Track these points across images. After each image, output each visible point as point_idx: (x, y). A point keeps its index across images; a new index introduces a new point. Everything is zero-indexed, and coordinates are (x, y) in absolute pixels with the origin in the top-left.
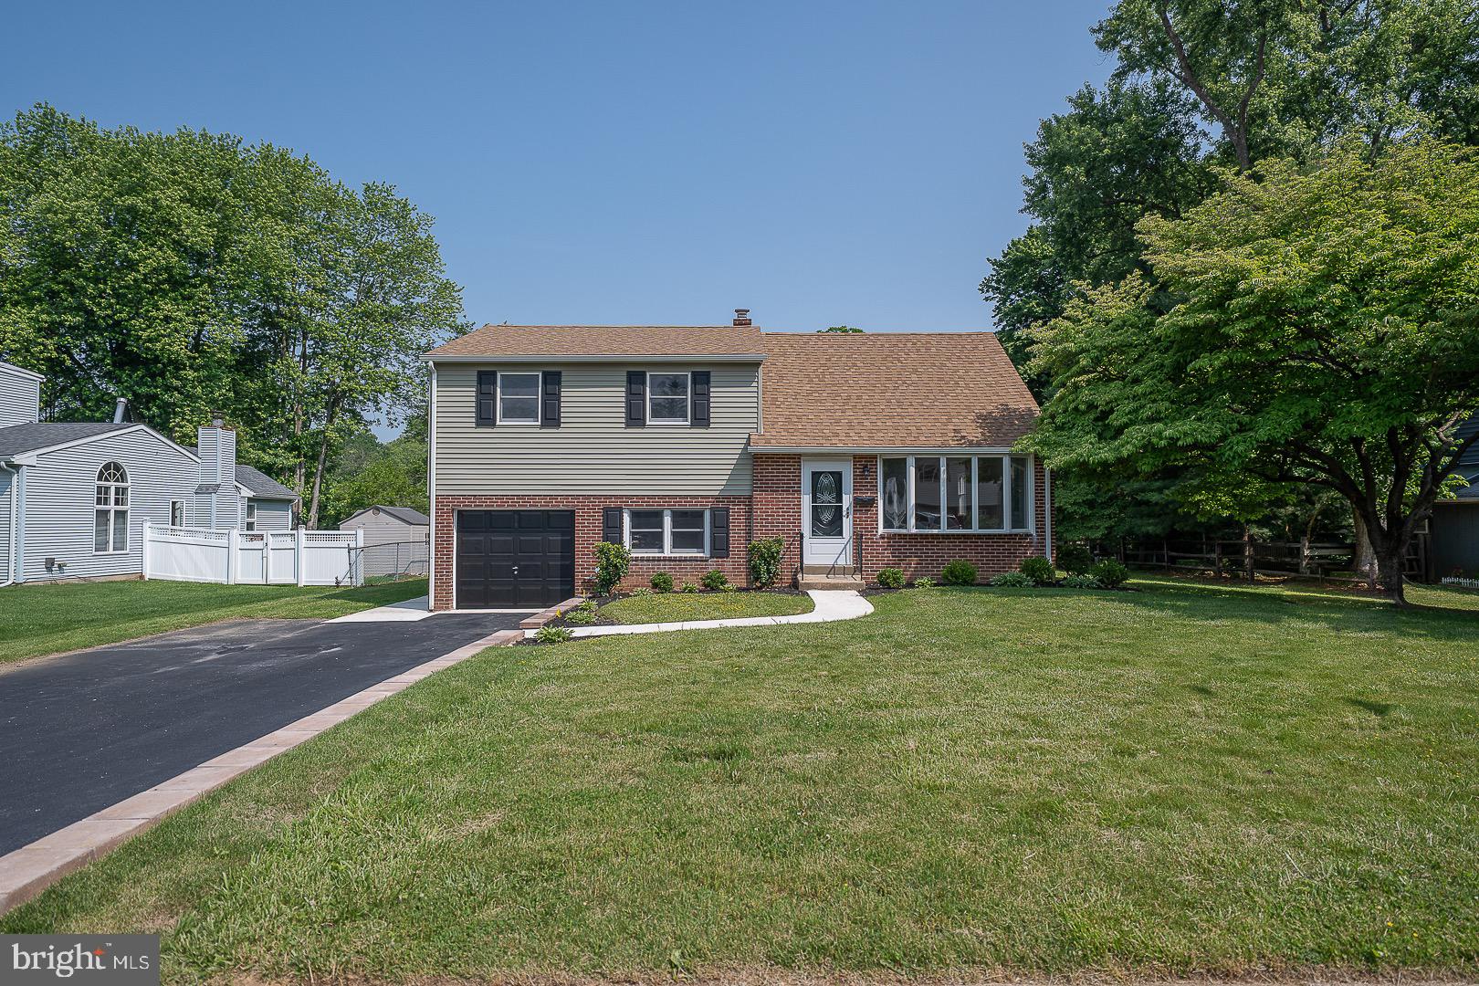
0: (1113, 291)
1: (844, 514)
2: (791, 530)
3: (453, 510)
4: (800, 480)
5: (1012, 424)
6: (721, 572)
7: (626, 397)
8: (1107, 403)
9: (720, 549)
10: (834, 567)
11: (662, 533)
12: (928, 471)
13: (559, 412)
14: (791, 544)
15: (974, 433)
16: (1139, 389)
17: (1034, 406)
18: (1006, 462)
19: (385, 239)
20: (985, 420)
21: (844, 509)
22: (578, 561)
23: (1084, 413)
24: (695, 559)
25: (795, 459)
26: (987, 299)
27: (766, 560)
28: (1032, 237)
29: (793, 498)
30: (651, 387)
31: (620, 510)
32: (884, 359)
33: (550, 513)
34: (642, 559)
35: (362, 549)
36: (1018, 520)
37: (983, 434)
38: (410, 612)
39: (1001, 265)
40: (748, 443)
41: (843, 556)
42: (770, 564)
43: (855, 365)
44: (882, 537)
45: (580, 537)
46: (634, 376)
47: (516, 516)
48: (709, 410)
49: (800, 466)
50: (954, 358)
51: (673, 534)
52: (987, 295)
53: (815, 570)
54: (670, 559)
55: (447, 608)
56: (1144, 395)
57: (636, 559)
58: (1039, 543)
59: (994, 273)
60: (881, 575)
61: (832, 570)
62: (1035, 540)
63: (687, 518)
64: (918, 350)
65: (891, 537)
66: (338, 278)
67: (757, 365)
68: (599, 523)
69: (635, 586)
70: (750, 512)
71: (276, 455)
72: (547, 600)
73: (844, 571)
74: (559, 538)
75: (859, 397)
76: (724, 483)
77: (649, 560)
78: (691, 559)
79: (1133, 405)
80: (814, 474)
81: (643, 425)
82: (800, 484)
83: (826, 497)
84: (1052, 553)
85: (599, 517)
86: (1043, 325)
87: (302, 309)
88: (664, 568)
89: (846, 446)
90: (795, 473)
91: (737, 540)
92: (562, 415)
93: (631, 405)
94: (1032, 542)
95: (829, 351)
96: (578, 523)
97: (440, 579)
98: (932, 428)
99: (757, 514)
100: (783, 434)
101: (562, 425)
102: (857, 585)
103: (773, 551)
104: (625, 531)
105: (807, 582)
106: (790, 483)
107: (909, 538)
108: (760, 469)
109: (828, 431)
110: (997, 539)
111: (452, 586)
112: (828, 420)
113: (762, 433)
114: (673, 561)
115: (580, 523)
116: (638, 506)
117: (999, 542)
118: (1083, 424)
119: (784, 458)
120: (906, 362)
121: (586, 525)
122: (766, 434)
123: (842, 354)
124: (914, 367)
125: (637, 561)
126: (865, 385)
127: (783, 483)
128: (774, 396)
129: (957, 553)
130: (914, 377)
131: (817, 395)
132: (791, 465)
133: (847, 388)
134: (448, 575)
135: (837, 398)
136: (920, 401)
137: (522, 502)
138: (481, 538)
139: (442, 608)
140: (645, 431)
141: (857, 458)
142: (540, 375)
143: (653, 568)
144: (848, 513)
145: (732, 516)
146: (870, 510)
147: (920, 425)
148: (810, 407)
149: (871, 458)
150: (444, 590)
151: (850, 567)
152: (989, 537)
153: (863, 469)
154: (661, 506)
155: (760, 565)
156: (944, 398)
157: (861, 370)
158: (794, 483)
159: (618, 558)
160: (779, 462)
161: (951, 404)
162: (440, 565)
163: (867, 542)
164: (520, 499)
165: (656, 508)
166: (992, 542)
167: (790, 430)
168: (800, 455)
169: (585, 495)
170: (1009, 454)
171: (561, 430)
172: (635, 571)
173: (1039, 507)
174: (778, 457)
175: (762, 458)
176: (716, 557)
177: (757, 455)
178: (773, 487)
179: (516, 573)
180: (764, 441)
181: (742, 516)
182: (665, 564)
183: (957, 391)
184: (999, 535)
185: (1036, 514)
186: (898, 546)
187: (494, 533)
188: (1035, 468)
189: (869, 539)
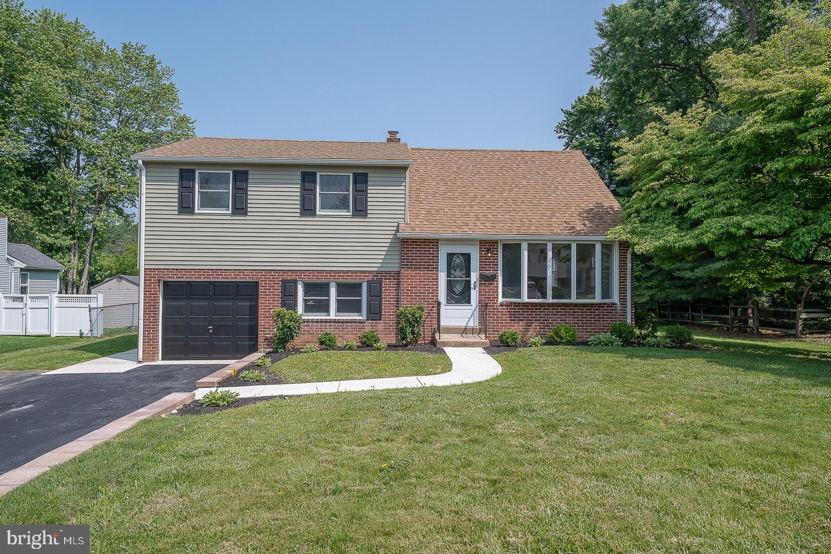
0: (682, 116)
1: (472, 286)
2: (431, 299)
3: (159, 280)
4: (438, 259)
5: (601, 218)
6: (374, 332)
7: (301, 192)
8: (686, 201)
9: (375, 313)
10: (466, 328)
11: (328, 300)
12: (538, 251)
13: (247, 203)
14: (431, 310)
16: (713, 189)
18: (598, 248)
19: (138, 84)
21: (472, 283)
22: (261, 322)
23: (663, 209)
24: (355, 321)
25: (434, 243)
26: (559, 137)
27: (411, 323)
28: (592, 94)
29: (432, 274)
30: (321, 185)
31: (295, 282)
32: (501, 168)
33: (240, 284)
34: (313, 321)
35: (102, 309)
36: (606, 293)
38: (122, 363)
39: (570, 114)
40: (397, 231)
41: (472, 319)
42: (414, 326)
43: (478, 172)
44: (502, 305)
45: (263, 303)
46: (308, 176)
47: (212, 286)
48: (366, 204)
49: (438, 248)
50: (553, 169)
51: (338, 301)
52: (560, 134)
53: (450, 330)
54: (335, 321)
55: (153, 360)
56: (718, 193)
57: (308, 321)
58: (622, 310)
59: (565, 119)
60: (502, 336)
61: (464, 331)
62: (619, 308)
63: (349, 289)
64: (526, 162)
65: (508, 305)
66: (103, 110)
67: (405, 168)
68: (278, 292)
69: (307, 342)
70: (398, 284)
71: (56, 238)
72: (237, 353)
73: (473, 331)
74: (248, 304)
75: (483, 196)
76: (381, 261)
77: (318, 322)
78: (351, 321)
79: (708, 202)
80: (449, 255)
81: (314, 215)
82: (438, 262)
83: (458, 273)
84: (632, 318)
85: (278, 287)
86: (629, 141)
87: (76, 133)
88: (330, 329)
89: (475, 233)
90: (434, 254)
91: (388, 307)
92: (249, 205)
93: (304, 199)
94: (616, 310)
95: (459, 162)
96: (261, 292)
97: (147, 336)
98: (540, 220)
99: (404, 286)
100: (425, 223)
101: (249, 214)
102: (483, 343)
103: (416, 316)
104: (298, 299)
105: (443, 340)
106: (430, 262)
107: (522, 306)
108: (407, 251)
109: (460, 222)
110: (590, 307)
111: (158, 342)
112: (460, 214)
113: (408, 223)
114: (337, 322)
115: (263, 292)
116: (310, 278)
117: (592, 309)
118: (664, 217)
119: (425, 242)
120: (517, 171)
121: (268, 293)
122: (411, 223)
123: (469, 164)
124: (523, 175)
125: (308, 322)
126: (487, 187)
127: (424, 262)
128: (418, 195)
129: (559, 318)
130: (524, 182)
131: (451, 194)
132: (431, 248)
133: (473, 189)
134: (154, 334)
135: (466, 197)
136: (530, 200)
137: (216, 275)
138: (182, 303)
139: (148, 360)
140: (316, 219)
141: (483, 243)
142: (231, 173)
143: (321, 328)
144: (475, 286)
145: (384, 287)
146: (492, 284)
147: (530, 217)
148: (445, 203)
149: (493, 243)
150: (152, 345)
151: (477, 329)
152: (584, 305)
153: (487, 251)
154: (328, 279)
155: (406, 327)
156: (548, 197)
157: (484, 176)
158: (433, 262)
159: (291, 320)
160: (421, 245)
161: (554, 202)
162: (148, 325)
163: (489, 309)
164: (214, 272)
165: (323, 281)
166: (586, 309)
167: (430, 221)
168: (438, 240)
169: (267, 270)
170: (601, 241)
171: (247, 218)
172: (306, 331)
173: (622, 282)
174: (421, 241)
175: (408, 242)
176: (371, 320)
177: (404, 239)
178: (416, 265)
179: (211, 331)
180: (410, 229)
181: (392, 287)
182: (330, 326)
183: (557, 193)
184: (591, 304)
185: (620, 288)
186: (514, 312)
187: (193, 299)
188: (620, 252)
189: (491, 306)
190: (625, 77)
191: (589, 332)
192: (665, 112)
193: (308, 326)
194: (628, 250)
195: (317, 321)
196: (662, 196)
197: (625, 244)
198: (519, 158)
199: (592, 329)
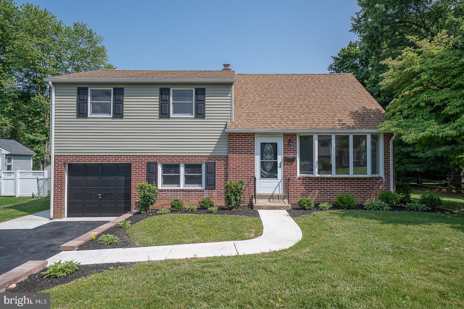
1: (278, 166)
2: (249, 175)
3: (65, 163)
4: (254, 147)
5: (370, 117)
6: (210, 198)
7: (159, 102)
8: (441, 101)
9: (211, 185)
10: (272, 195)
11: (179, 176)
12: (325, 142)
13: (123, 110)
14: (249, 182)
15: (350, 122)
17: (380, 108)
18: (369, 138)
20: (355, 115)
21: (278, 163)
22: (133, 191)
24: (197, 191)
25: (252, 135)
27: (234, 193)
29: (250, 157)
30: (174, 96)
31: (156, 164)
32: (298, 85)
33: (119, 165)
34: (168, 190)
36: (375, 170)
37: (355, 122)
39: (337, 59)
40: (226, 127)
41: (278, 189)
42: (236, 196)
43: (282, 88)
44: (299, 179)
45: (134, 178)
46: (164, 90)
47: (100, 167)
48: (204, 109)
49: (254, 139)
50: (333, 85)
51: (186, 176)
52: (331, 71)
53: (263, 197)
54: (183, 190)
55: (61, 217)
58: (386, 182)
59: (334, 62)
60: (300, 202)
61: (271, 197)
62: (384, 181)
63: (193, 168)
64: (314, 81)
65: (304, 179)
67: (230, 84)
68: (144, 171)
69: (164, 205)
70: (227, 164)
71: (36, 136)
72: (117, 213)
73: (278, 197)
74: (124, 178)
75: (285, 104)
76: (213, 149)
78: (195, 191)
80: (262, 144)
81: (169, 117)
82: (254, 149)
83: (269, 157)
84: (394, 188)
85: (144, 167)
88: (180, 197)
89: (280, 128)
90: (252, 143)
91: (220, 180)
92: (124, 112)
93: (162, 106)
94: (382, 182)
95: (269, 82)
96: (133, 171)
97: (56, 201)
98: (326, 119)
99: (231, 165)
100: (245, 122)
101: (124, 117)
102: (287, 207)
103: (238, 188)
104: (158, 175)
105: (258, 205)
106: (249, 149)
107: (314, 180)
108: (233, 141)
109: (269, 121)
110: (363, 180)
111: (64, 205)
112: (269, 115)
113: (234, 122)
114: (185, 191)
115: (134, 171)
116: (166, 161)
117: (364, 182)
118: (423, 115)
119: (245, 135)
120: (309, 87)
121: (137, 171)
122: (235, 122)
123: (276, 83)
124: (313, 89)
125: (165, 191)
126: (288, 98)
127: (245, 149)
128: (241, 103)
129: (341, 188)
130: (314, 94)
131: (263, 102)
132: (249, 139)
133: (279, 99)
134: (61, 199)
135: (274, 104)
136: (318, 105)
137: (102, 159)
138: (81, 178)
139: (57, 218)
140: (170, 120)
141: (286, 135)
142: (112, 89)
143: (174, 195)
144: (280, 165)
145: (217, 167)
146: (292, 164)
147: (319, 117)
148: (259, 109)
149: (293, 135)
150: (59, 207)
151: (282, 196)
152: (358, 179)
153: (289, 141)
154: (178, 161)
155: (231, 196)
156: (331, 104)
157: (286, 91)
158: (251, 149)
159: (150, 191)
160: (243, 137)
161: (335, 107)
162: (57, 194)
163: (291, 182)
164: (101, 157)
165: (175, 162)
166: (360, 182)
167: (249, 120)
168: (254, 134)
169: (137, 156)
170: (371, 133)
171: (123, 120)
172: (164, 197)
173: (387, 162)
174: (242, 134)
175: (233, 135)
176: (209, 189)
177: (231, 133)
178: (239, 151)
179: (100, 197)
180: (234, 126)
181: (223, 167)
182: (180, 194)
183: (337, 101)
184: (364, 178)
185: (385, 166)
186: (308, 183)
187: (88, 175)
188: (384, 141)
189: (292, 180)
190: (375, 31)
191: (363, 198)
192: (418, 39)
193: (165, 194)
194: (390, 139)
195: (171, 191)
196: (421, 98)
197: (388, 135)
198: (310, 79)
199: (365, 196)
